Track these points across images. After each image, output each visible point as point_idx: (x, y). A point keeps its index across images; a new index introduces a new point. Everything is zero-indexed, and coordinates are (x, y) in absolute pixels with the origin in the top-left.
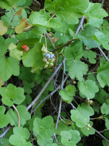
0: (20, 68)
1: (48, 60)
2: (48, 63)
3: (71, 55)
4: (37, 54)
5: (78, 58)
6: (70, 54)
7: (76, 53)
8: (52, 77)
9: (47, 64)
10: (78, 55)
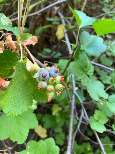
0: (36, 116)
1: (48, 84)
2: (51, 87)
3: (82, 72)
4: (26, 83)
5: (90, 73)
6: (79, 70)
7: (86, 67)
8: (72, 112)
9: (50, 92)
10: (89, 69)
